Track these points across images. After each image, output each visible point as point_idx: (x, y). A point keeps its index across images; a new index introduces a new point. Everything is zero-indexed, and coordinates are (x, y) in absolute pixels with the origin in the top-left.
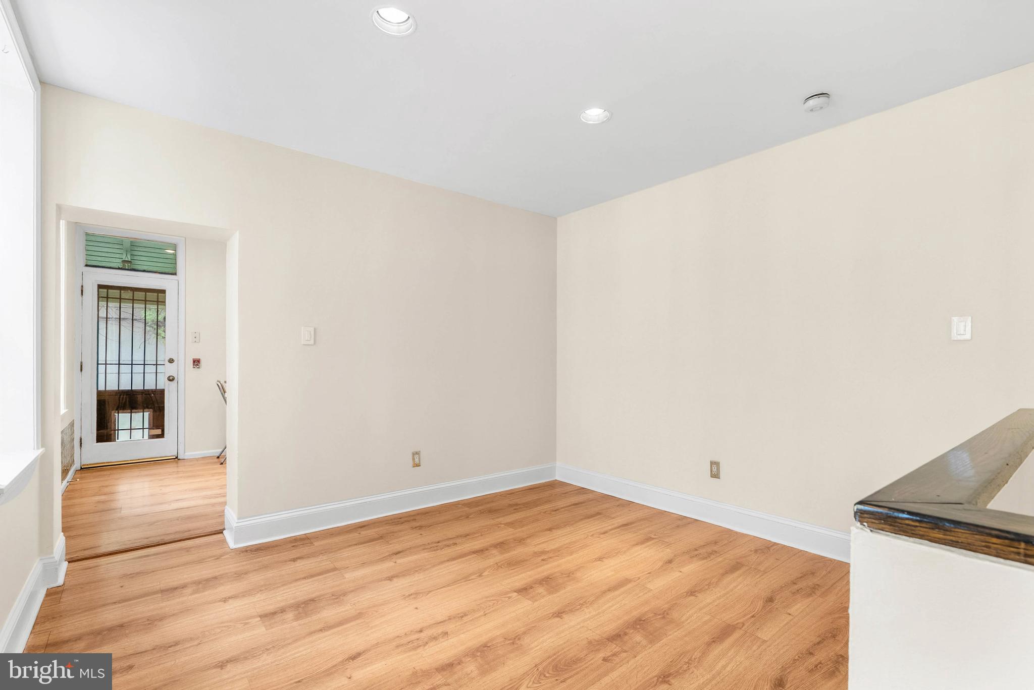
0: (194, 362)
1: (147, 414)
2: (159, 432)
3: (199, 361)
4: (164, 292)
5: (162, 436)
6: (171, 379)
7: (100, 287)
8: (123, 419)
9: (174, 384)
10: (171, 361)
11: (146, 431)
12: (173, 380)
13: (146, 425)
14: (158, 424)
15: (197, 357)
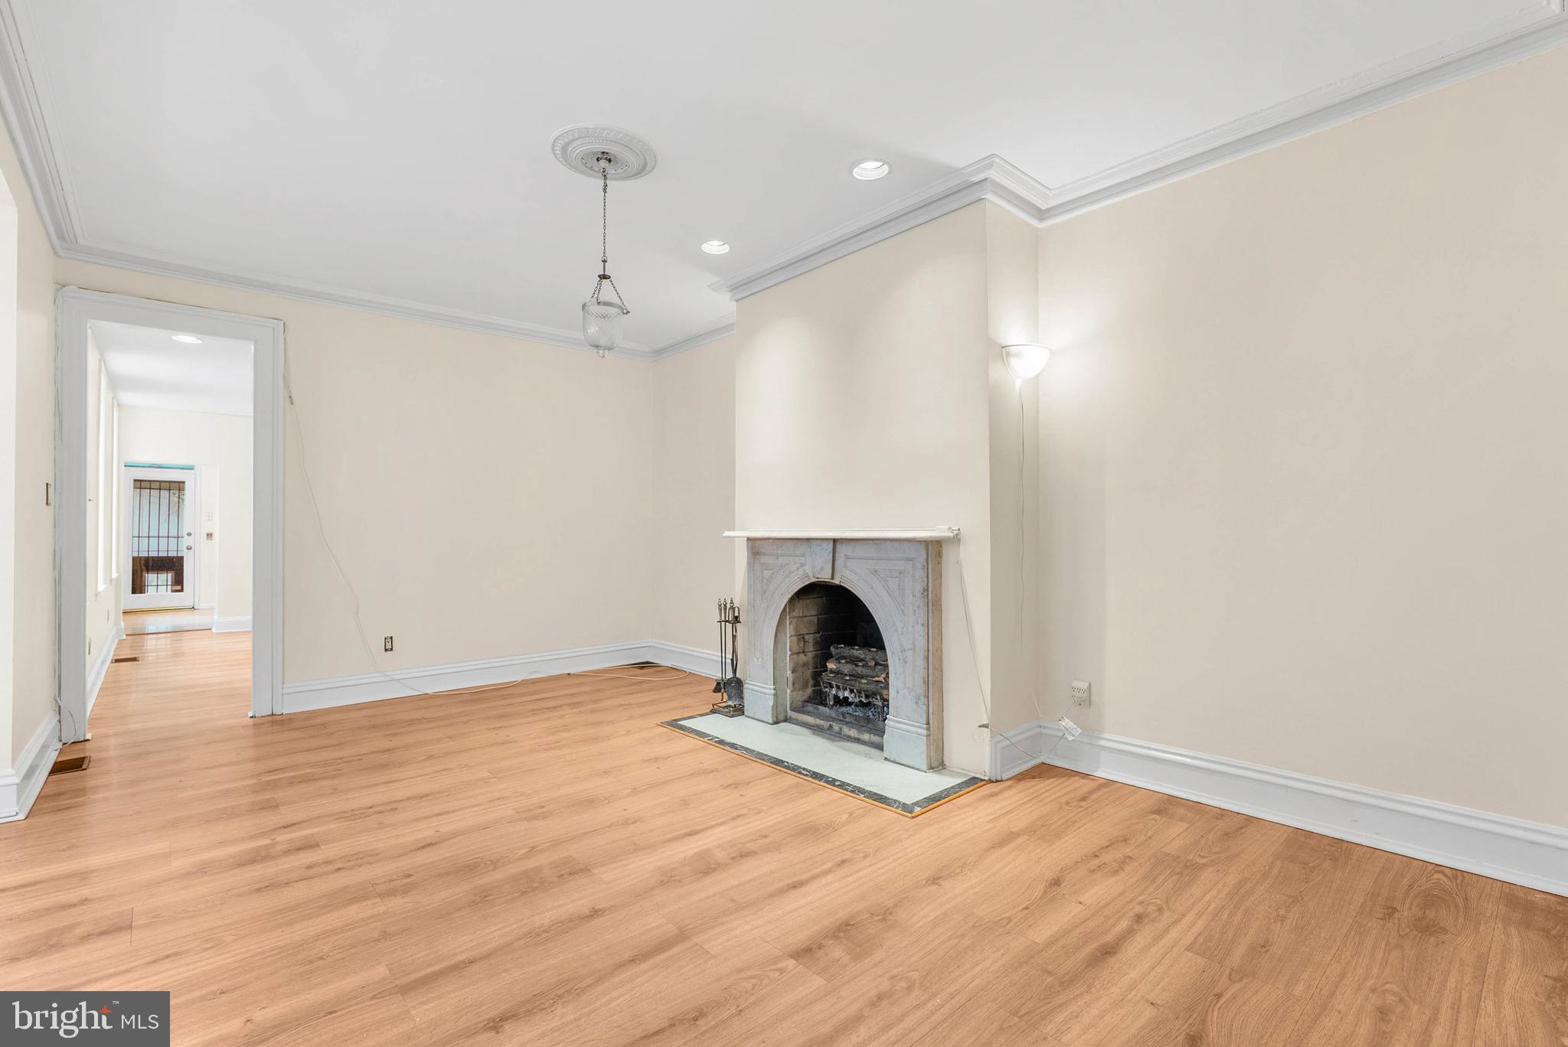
0: (208, 535)
1: (170, 575)
2: (179, 588)
3: (211, 535)
4: (184, 482)
5: (182, 590)
6: (189, 548)
7: (135, 480)
8: (151, 578)
9: (192, 551)
10: (189, 534)
11: (169, 587)
12: (191, 548)
13: (169, 583)
14: (179, 582)
15: (210, 532)
